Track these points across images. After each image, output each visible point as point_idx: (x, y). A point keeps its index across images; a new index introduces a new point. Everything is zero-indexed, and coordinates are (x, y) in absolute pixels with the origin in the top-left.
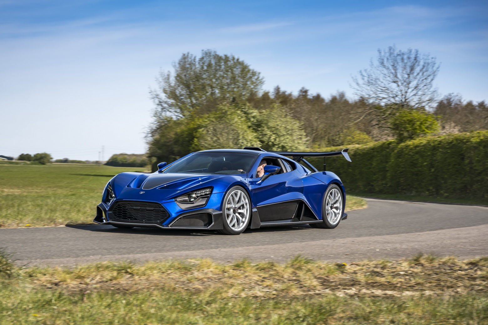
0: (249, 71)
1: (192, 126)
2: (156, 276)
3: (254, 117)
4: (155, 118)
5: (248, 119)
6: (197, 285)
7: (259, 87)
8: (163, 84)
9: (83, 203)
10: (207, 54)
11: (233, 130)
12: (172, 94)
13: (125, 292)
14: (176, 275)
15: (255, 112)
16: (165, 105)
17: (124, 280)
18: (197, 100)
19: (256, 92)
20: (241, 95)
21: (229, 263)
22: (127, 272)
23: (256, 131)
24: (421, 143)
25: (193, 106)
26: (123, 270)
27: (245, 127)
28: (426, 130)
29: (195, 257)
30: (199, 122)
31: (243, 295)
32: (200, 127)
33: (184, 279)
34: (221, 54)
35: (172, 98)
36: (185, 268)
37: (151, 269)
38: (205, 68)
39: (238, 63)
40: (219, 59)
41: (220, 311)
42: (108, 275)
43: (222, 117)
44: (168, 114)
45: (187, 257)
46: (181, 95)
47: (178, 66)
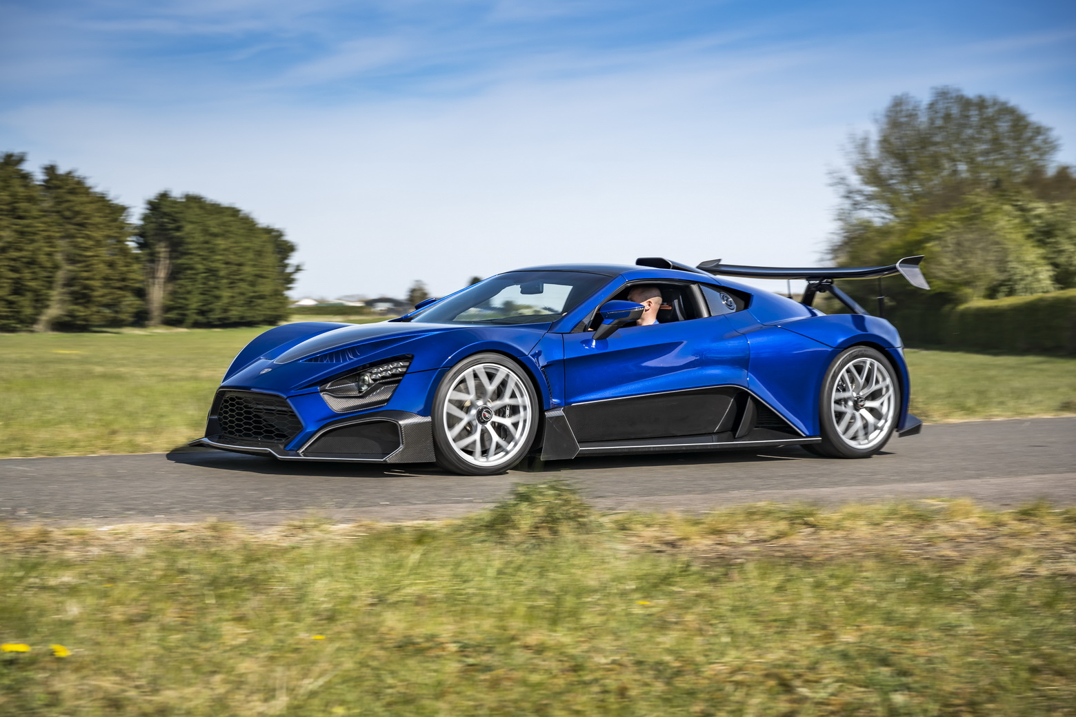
0: (1027, 126)
1: (911, 237)
2: (862, 531)
3: (1039, 217)
4: (839, 224)
5: (1026, 222)
6: (947, 551)
7: (1047, 157)
8: (856, 157)
10: (943, 94)
11: (997, 243)
12: (872, 176)
13: (805, 561)
14: (904, 530)
15: (1041, 208)
16: (859, 198)
17: (801, 539)
18: (922, 185)
19: (1043, 166)
20: (1012, 174)
21: (1005, 507)
22: (807, 524)
23: (1042, 243)
25: (915, 197)
26: (798, 519)
27: (1019, 236)
29: (936, 495)
30: (926, 228)
31: (1043, 571)
32: (929, 238)
33: (919, 537)
35: (874, 183)
36: (919, 517)
37: (855, 516)
38: (939, 122)
39: (1007, 111)
40: (966, 103)
41: (1005, 600)
42: (769, 528)
43: (974, 218)
44: (865, 215)
45: (923, 494)
46: (892, 177)
47: (885, 120)
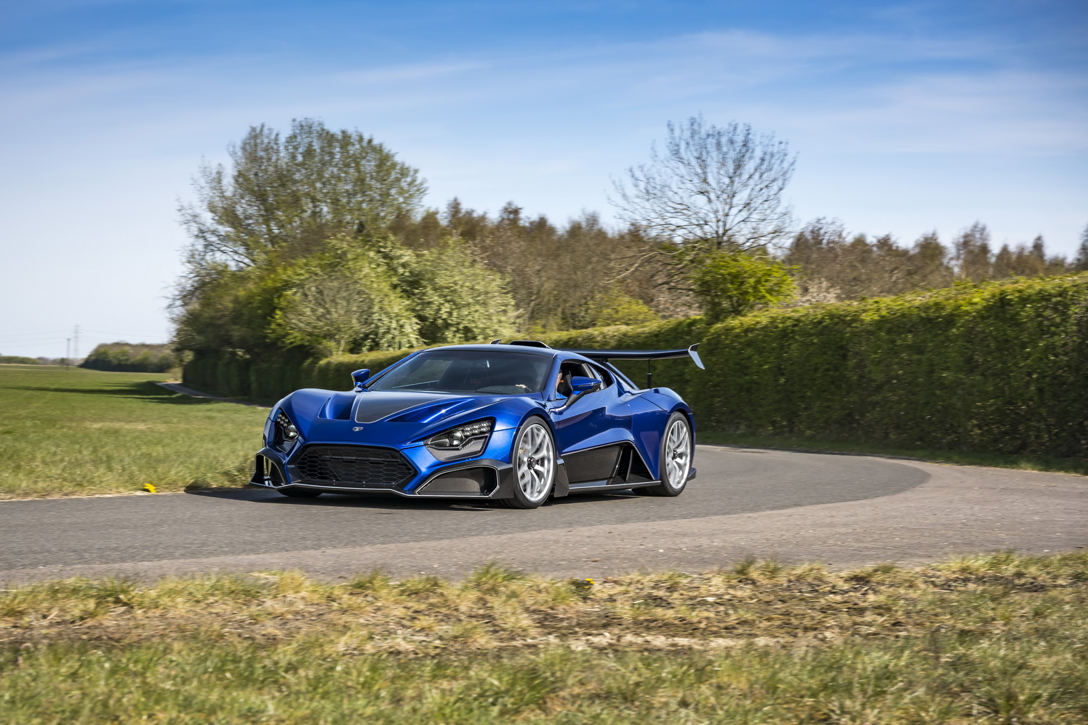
0: (394, 165)
1: (270, 284)
2: (181, 608)
3: (404, 265)
4: (190, 266)
5: (392, 270)
6: (271, 628)
7: (415, 200)
8: (207, 191)
9: (29, 449)
10: (305, 128)
11: (359, 293)
12: (228, 215)
13: (112, 643)
14: (226, 607)
15: (407, 255)
16: (213, 239)
17: (111, 619)
18: (281, 227)
19: (408, 211)
20: (376, 218)
21: (341, 579)
22: (118, 601)
23: (408, 294)
24: (758, 323)
25: (273, 240)
26: (110, 597)
27: (385, 287)
28: (767, 295)
29: (268, 568)
30: (284, 274)
31: (369, 648)
32: (287, 285)
33: (243, 615)
34: (335, 128)
35: (228, 221)
36: (247, 592)
37: (172, 593)
38: (300, 158)
39: (372, 148)
40: (328, 138)
41: (315, 684)
42: (76, 608)
43: (336, 264)
44: (219, 257)
45: (252, 567)
46: (247, 218)
47: (240, 153)
